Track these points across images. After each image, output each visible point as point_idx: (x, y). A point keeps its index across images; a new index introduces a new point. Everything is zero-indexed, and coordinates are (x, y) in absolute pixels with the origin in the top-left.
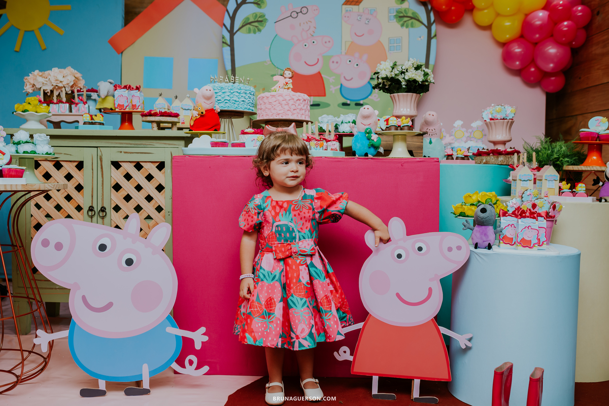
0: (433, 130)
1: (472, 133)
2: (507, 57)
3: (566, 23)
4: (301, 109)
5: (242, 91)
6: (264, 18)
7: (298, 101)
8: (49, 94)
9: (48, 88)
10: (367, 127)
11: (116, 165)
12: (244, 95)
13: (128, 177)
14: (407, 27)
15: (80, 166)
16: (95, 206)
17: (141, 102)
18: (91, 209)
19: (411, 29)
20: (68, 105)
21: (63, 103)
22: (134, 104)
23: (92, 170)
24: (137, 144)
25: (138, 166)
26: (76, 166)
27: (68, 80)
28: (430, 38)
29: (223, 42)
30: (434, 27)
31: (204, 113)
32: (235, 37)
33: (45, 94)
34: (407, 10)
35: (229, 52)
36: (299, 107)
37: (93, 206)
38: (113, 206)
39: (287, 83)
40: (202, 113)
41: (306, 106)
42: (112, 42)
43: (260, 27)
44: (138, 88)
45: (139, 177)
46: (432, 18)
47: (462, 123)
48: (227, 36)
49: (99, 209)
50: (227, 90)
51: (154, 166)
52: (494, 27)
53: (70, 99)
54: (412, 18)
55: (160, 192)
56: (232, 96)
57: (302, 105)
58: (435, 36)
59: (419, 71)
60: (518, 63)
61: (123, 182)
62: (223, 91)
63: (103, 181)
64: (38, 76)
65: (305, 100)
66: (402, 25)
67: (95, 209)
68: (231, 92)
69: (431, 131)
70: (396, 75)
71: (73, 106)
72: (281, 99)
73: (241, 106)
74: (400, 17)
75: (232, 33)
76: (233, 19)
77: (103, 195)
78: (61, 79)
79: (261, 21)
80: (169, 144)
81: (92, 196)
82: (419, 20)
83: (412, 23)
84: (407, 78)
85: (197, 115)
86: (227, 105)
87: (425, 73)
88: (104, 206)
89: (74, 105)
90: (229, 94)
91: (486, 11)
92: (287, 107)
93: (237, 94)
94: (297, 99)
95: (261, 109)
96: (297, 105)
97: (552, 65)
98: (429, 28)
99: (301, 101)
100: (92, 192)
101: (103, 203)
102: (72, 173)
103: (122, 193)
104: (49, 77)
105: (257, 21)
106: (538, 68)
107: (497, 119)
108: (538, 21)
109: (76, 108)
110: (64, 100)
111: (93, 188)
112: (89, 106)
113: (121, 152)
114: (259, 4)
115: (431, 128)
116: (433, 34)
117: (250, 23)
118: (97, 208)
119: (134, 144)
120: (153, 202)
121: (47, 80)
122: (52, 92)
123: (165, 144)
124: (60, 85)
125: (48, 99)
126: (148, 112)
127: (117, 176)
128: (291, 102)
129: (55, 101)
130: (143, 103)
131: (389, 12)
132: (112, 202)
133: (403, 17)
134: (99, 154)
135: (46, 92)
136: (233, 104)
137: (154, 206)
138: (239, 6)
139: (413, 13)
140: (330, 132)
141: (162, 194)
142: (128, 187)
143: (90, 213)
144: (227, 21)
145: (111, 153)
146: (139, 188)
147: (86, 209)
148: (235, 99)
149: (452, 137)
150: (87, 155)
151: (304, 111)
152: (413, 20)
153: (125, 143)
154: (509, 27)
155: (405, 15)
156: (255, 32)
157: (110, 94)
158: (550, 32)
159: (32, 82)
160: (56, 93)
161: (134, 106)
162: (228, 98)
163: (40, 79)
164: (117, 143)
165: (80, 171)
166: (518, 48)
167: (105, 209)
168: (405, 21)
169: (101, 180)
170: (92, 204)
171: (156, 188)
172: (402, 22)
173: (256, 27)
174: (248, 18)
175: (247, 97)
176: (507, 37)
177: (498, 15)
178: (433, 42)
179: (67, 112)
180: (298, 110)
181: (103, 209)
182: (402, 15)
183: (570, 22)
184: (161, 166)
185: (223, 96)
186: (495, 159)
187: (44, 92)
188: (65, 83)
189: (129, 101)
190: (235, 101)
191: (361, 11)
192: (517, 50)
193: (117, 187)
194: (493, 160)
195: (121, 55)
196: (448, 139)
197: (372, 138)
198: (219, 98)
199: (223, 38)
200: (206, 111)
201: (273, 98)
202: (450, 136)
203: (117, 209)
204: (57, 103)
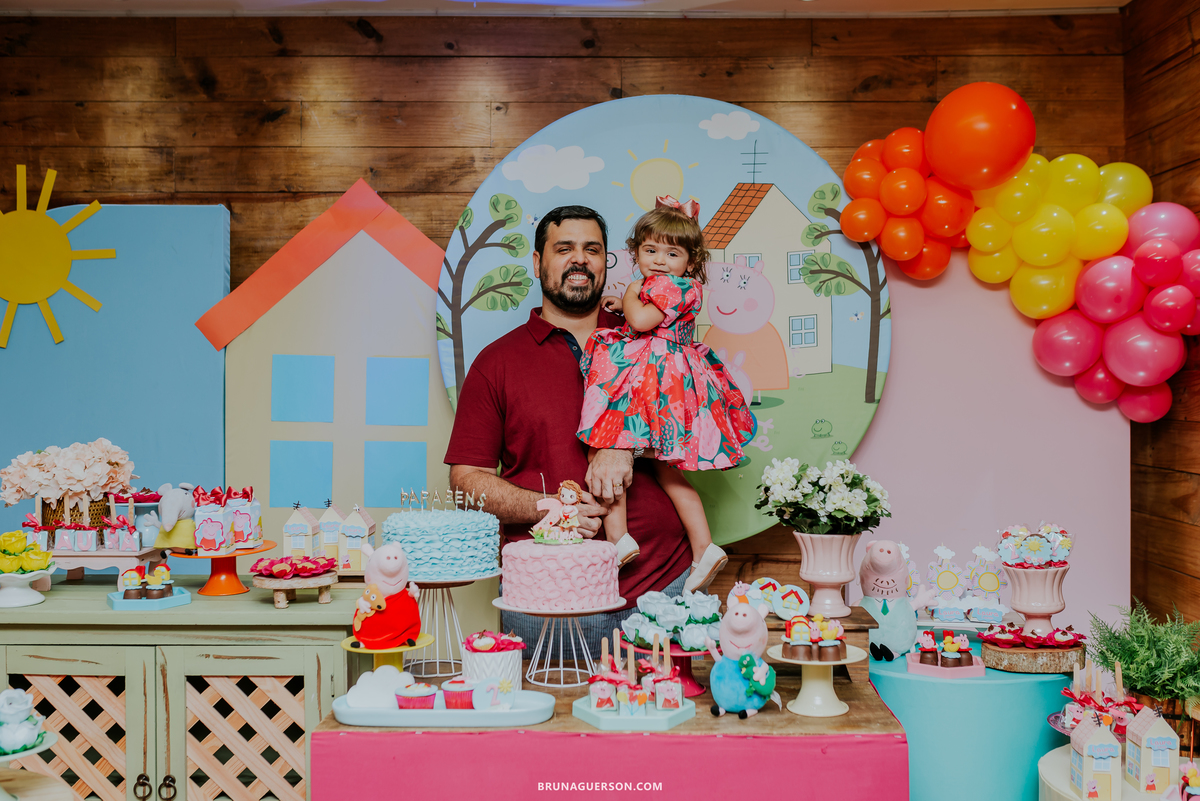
0: (891, 582)
1: (977, 579)
2: (1045, 352)
3: (1170, 291)
4: (599, 583)
5: (470, 535)
6: (525, 276)
7: (592, 568)
8: (54, 507)
9: (53, 497)
10: (744, 652)
11: (199, 683)
12: (473, 543)
13: (224, 708)
14: (828, 293)
15: (118, 686)
16: (150, 773)
17: (255, 523)
18: (143, 780)
19: (836, 297)
20: (93, 533)
21: (85, 529)
22: (238, 530)
23: (145, 694)
24: (242, 640)
25: (246, 685)
26: (111, 686)
27: (95, 474)
28: (876, 316)
29: (438, 329)
30: (884, 294)
31: (384, 606)
32: (464, 317)
33: (45, 505)
34: (827, 257)
35: (451, 350)
36: (594, 581)
37: (148, 774)
38: (191, 772)
39: (567, 517)
40: (379, 607)
41: (609, 573)
42: (203, 325)
43: (516, 296)
44: (246, 495)
45: (247, 709)
46: (882, 273)
47: (953, 554)
48: (447, 315)
49: (160, 782)
50: (435, 537)
51: (281, 685)
52: (1012, 283)
53: (101, 519)
54: (838, 274)
55: (294, 742)
56: (446, 548)
57: (600, 575)
58: (889, 311)
59: (857, 491)
60: (1067, 364)
61: (212, 719)
62: (428, 538)
63: (168, 719)
64: (29, 468)
65: (607, 562)
66: (818, 290)
67: (152, 782)
68: (446, 540)
69: (885, 584)
70: (805, 496)
71: (106, 532)
72: (553, 566)
73: (467, 568)
74: (812, 272)
75: (457, 309)
76: (458, 278)
77: (168, 750)
78: (78, 472)
79: (519, 284)
80: (313, 639)
81: (145, 753)
82: (852, 279)
83: (838, 284)
84: (830, 507)
85: (369, 611)
86: (437, 569)
87: (869, 497)
88: (172, 774)
89: (109, 530)
90: (439, 545)
91: (997, 255)
92: (566, 585)
93: (459, 544)
94: (588, 563)
95: (510, 582)
96: (589, 576)
97: (1142, 374)
98: (874, 293)
99: (598, 566)
100: (145, 743)
101: (169, 769)
102: (101, 703)
103: (212, 744)
104: (54, 471)
105: (510, 284)
106: (1109, 374)
107: (1031, 566)
108: (1109, 280)
109: (113, 536)
110: (86, 520)
111: (145, 735)
112: (141, 535)
113: (208, 656)
114: (513, 248)
115: (885, 578)
116: (883, 310)
117: (493, 289)
118: (156, 780)
119: (237, 640)
120: (278, 763)
121: (49, 476)
122: (60, 502)
123: (305, 638)
124: (78, 488)
125: (51, 519)
126: (266, 570)
127: (200, 707)
128: (575, 573)
129: (67, 523)
130: (260, 524)
131: (789, 262)
132: (189, 763)
133: (819, 273)
134: (160, 660)
135: (48, 502)
136: (448, 567)
137: (281, 771)
138: (470, 252)
139: (840, 264)
140: (661, 649)
141: (299, 745)
142: (224, 731)
143: (140, 790)
144: (446, 284)
145: (185, 659)
146: (247, 732)
147: (130, 780)
148: (453, 555)
149: (932, 592)
150: (131, 662)
151: (604, 586)
152: (840, 279)
153: (216, 638)
154: (1050, 291)
155: (824, 268)
156: (505, 308)
157: (184, 515)
158: (1139, 304)
159: (16, 480)
160: (69, 504)
161: (238, 536)
162: (438, 555)
163: (35, 475)
164: (197, 637)
165: (117, 696)
166: (1067, 334)
167: (173, 781)
168: (824, 282)
169: (165, 716)
170: (145, 769)
171: (285, 732)
172: (817, 283)
173: (508, 295)
174: (490, 278)
175: (480, 545)
176: (1044, 309)
177: (1022, 263)
178: (885, 323)
179: (93, 548)
180: (591, 588)
181: (169, 782)
182: (816, 268)
183: (1180, 287)
184: (296, 685)
185: (426, 550)
186: (1030, 659)
187: (43, 502)
188: (87, 483)
189: (227, 530)
190: (455, 559)
191: (729, 260)
192: (1065, 336)
193: (200, 731)
194: (1025, 663)
195: (223, 350)
196: (922, 598)
197: (755, 677)
198: (419, 554)
199: (438, 319)
200: (387, 599)
201: (537, 563)
202: (927, 589)
203: (200, 778)
204: (69, 528)
